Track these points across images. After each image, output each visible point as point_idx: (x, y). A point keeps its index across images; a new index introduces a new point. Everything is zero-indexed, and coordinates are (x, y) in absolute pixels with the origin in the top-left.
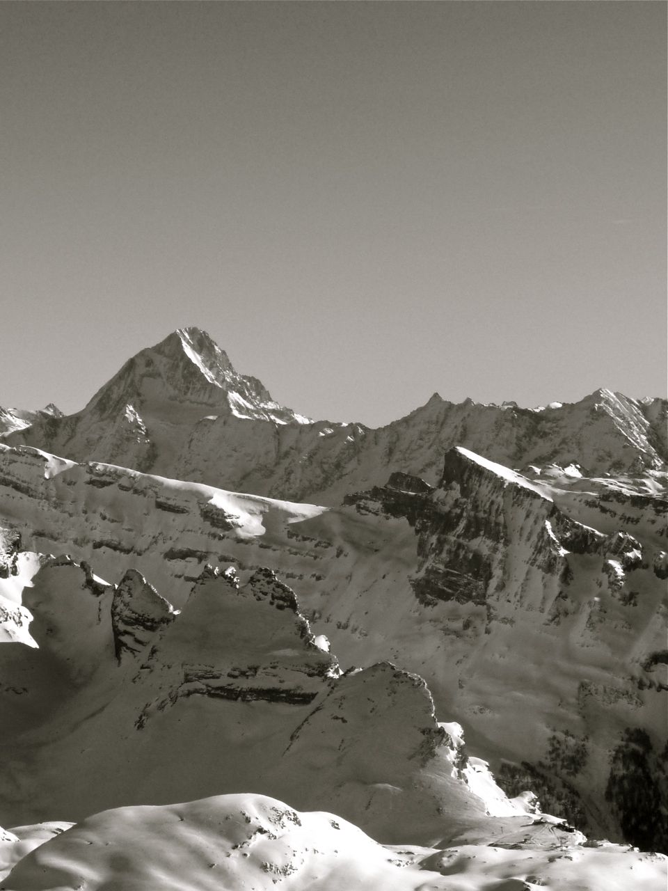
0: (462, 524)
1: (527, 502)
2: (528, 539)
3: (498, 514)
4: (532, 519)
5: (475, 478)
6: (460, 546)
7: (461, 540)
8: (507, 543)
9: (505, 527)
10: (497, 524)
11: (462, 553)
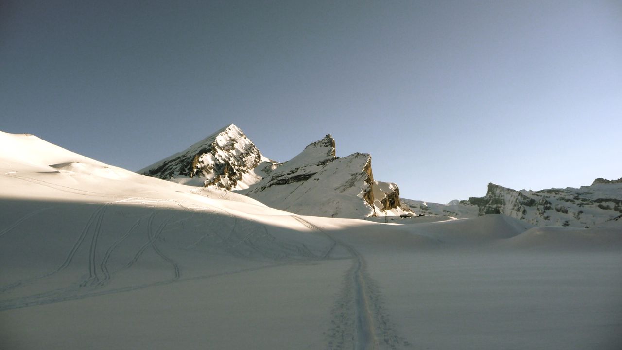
0: (491, 201)
1: (511, 193)
2: (512, 203)
3: (502, 196)
4: (513, 197)
5: (495, 188)
6: (490, 207)
7: (490, 205)
8: (505, 204)
9: (504, 200)
10: (501, 199)
11: (490, 209)
